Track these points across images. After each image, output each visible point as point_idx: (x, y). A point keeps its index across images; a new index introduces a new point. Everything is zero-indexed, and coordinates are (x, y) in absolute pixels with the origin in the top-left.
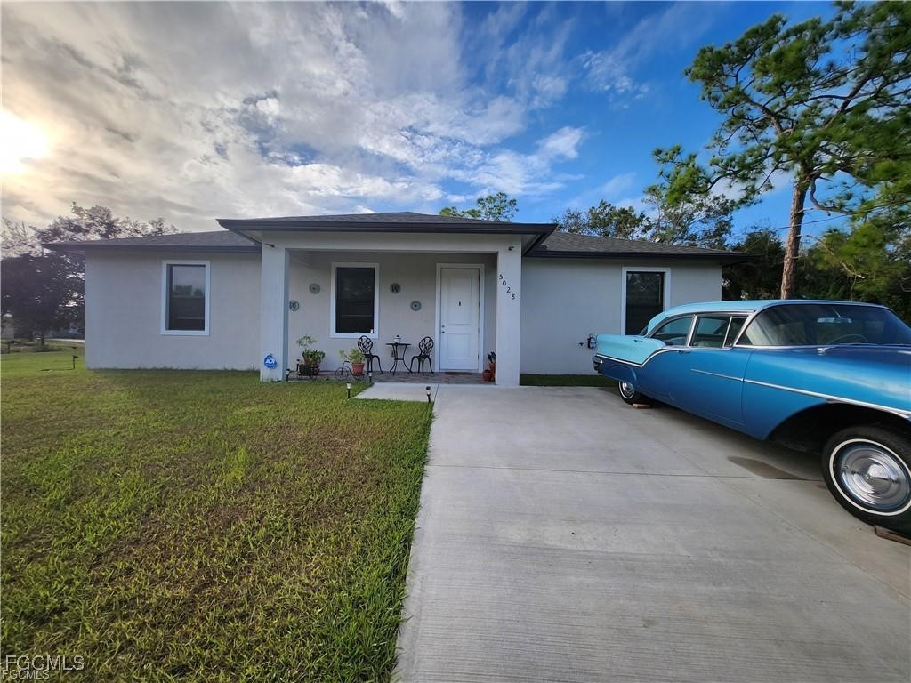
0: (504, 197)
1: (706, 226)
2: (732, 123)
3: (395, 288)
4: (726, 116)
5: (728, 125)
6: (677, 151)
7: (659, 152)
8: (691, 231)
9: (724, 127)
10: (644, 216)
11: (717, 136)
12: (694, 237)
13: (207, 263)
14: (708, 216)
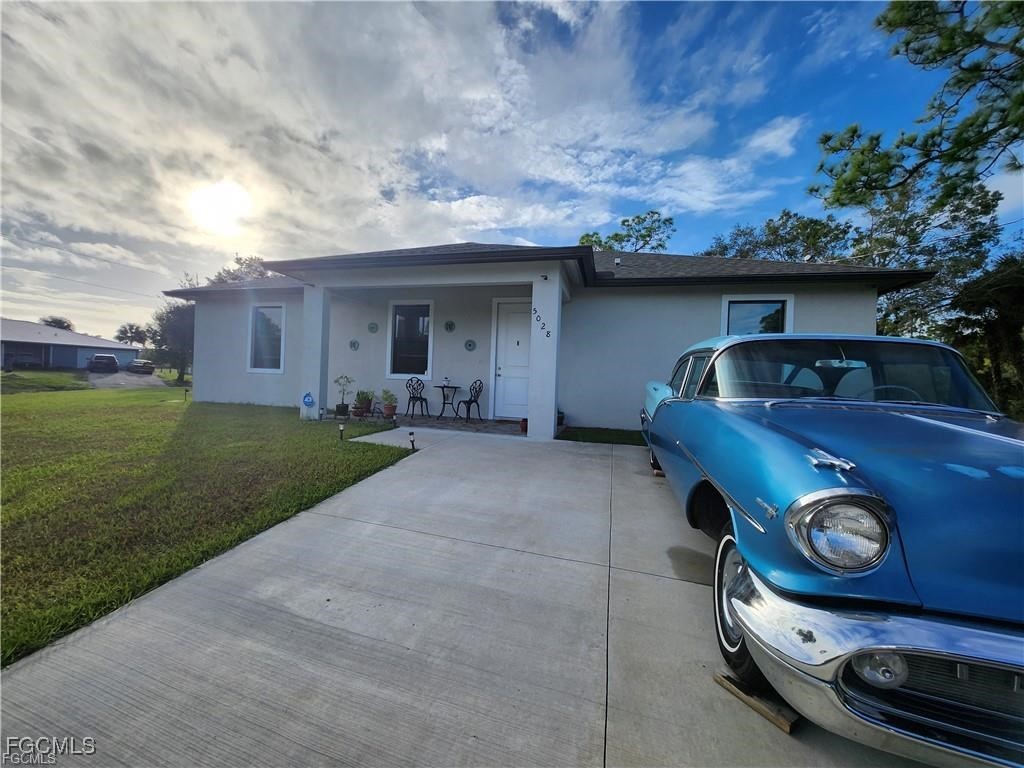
0: (656, 216)
1: (949, 234)
2: (959, 82)
3: (450, 327)
4: (944, 73)
5: (955, 84)
6: (854, 133)
7: (827, 139)
8: (927, 241)
9: (946, 89)
10: (850, 227)
11: (937, 103)
12: (931, 251)
13: (283, 305)
14: (955, 219)
